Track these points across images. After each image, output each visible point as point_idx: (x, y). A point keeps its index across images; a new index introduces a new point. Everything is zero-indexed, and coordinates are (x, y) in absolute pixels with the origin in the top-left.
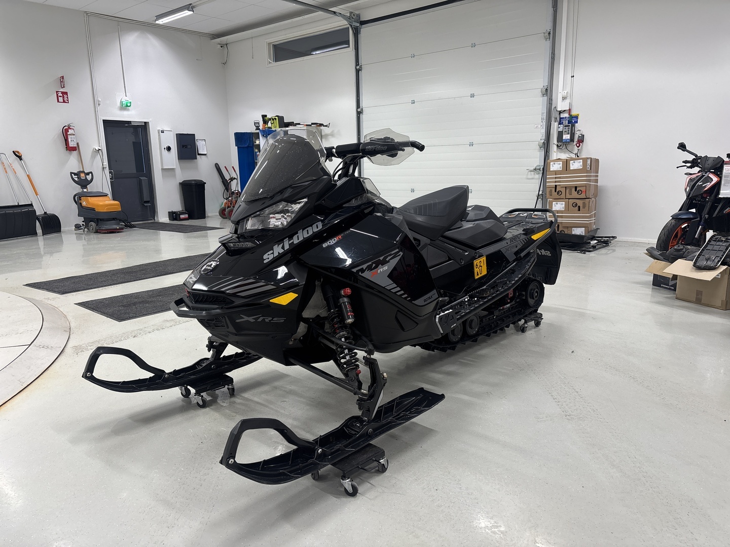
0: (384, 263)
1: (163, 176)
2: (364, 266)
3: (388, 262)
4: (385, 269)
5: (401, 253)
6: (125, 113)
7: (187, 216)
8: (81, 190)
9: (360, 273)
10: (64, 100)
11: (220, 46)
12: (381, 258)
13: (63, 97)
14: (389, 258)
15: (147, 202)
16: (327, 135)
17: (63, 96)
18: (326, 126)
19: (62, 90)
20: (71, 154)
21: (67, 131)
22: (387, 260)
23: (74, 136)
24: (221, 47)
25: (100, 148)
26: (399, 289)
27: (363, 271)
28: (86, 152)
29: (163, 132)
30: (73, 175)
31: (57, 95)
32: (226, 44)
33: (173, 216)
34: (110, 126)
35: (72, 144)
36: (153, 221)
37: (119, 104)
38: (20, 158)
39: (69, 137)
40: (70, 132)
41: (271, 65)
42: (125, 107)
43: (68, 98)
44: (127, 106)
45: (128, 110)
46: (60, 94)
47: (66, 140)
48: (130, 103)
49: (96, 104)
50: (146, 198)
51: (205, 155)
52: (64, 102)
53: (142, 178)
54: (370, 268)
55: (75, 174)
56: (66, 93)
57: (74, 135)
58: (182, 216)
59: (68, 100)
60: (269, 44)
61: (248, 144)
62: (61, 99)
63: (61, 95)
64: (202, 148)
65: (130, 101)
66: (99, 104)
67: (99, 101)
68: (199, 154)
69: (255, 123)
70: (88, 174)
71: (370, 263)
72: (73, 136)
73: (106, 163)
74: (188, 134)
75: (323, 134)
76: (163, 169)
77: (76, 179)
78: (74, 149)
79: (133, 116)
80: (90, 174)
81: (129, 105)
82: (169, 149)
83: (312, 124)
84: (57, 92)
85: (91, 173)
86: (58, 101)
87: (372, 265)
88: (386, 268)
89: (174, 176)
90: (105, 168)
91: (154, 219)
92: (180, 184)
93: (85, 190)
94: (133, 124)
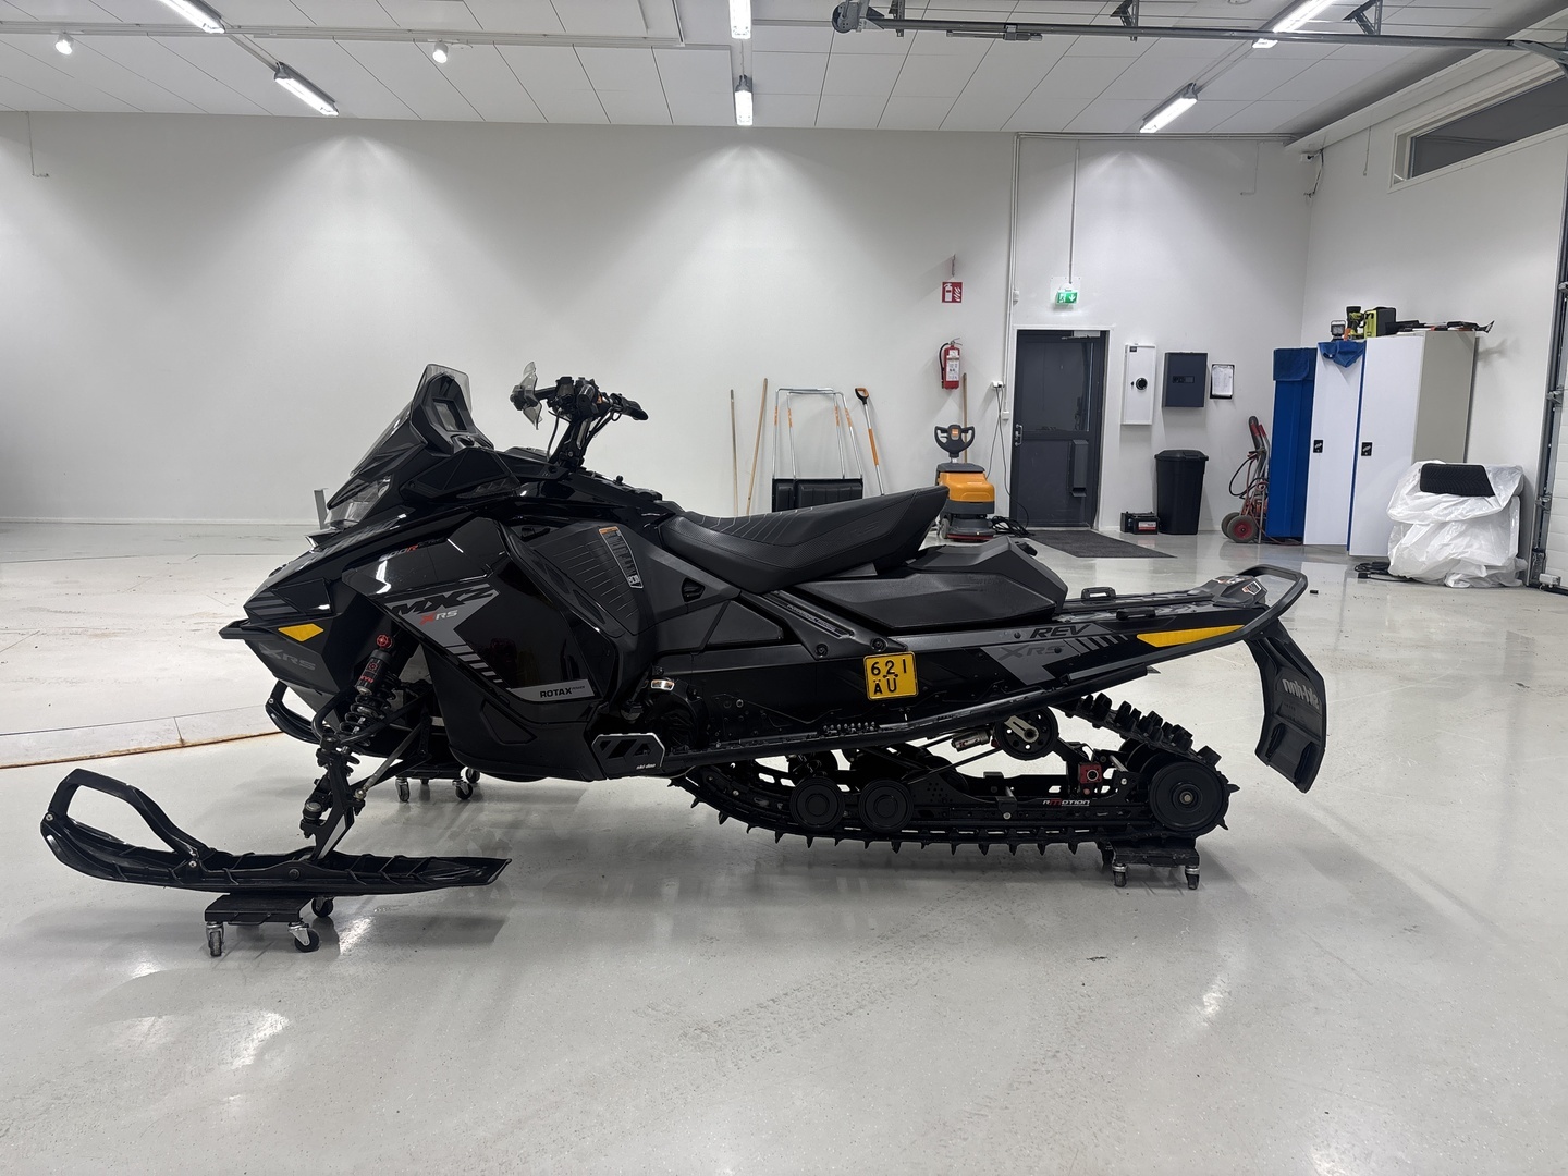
0: (451, 603)
1: (1122, 440)
2: (410, 603)
3: (461, 603)
4: (453, 615)
5: (495, 593)
6: (1064, 314)
7: (1154, 524)
8: (948, 460)
9: (400, 613)
10: (953, 297)
11: (1306, 155)
12: (447, 594)
13: (953, 292)
14: (464, 596)
15: (1082, 490)
16: (1489, 352)
17: (954, 290)
18: (1484, 329)
19: (953, 280)
20: (949, 395)
21: (947, 352)
22: (459, 599)
23: (958, 362)
24: (1309, 158)
25: (1001, 383)
26: (476, 657)
27: (406, 609)
28: (977, 391)
29: (1133, 349)
30: (939, 432)
31: (944, 289)
32: (1322, 150)
33: (1130, 523)
34: (1030, 341)
35: (950, 377)
36: (1089, 529)
37: (1053, 299)
38: (864, 400)
39: (949, 363)
40: (953, 354)
41: (1398, 186)
42: (1064, 304)
43: (961, 293)
44: (1068, 301)
45: (1071, 309)
46: (949, 288)
47: (943, 370)
48: (1076, 294)
49: (1010, 300)
50: (1079, 482)
51: (1230, 398)
52: (954, 300)
53: (1076, 442)
54: (419, 608)
55: (943, 431)
56: (959, 285)
57: (957, 359)
58: (1142, 525)
59: (960, 298)
60: (1402, 138)
61: (1304, 375)
62: (949, 296)
63: (951, 288)
64: (1221, 382)
65: (1074, 291)
66: (1015, 302)
67: (1015, 295)
68: (1212, 397)
69: (1332, 326)
70: (965, 431)
71: (422, 599)
72: (954, 362)
73: (1009, 412)
74: (1192, 354)
75: (1481, 349)
76: (1124, 426)
77: (944, 440)
78: (953, 385)
79: (1077, 321)
80: (970, 432)
81: (1072, 299)
82: (1142, 384)
83: (1450, 324)
84: (944, 283)
85: (972, 428)
86: (944, 300)
87: (425, 602)
88: (453, 613)
89: (1148, 440)
90: (1006, 420)
91: (1092, 526)
92: (1156, 457)
93: (955, 460)
94: (1076, 335)
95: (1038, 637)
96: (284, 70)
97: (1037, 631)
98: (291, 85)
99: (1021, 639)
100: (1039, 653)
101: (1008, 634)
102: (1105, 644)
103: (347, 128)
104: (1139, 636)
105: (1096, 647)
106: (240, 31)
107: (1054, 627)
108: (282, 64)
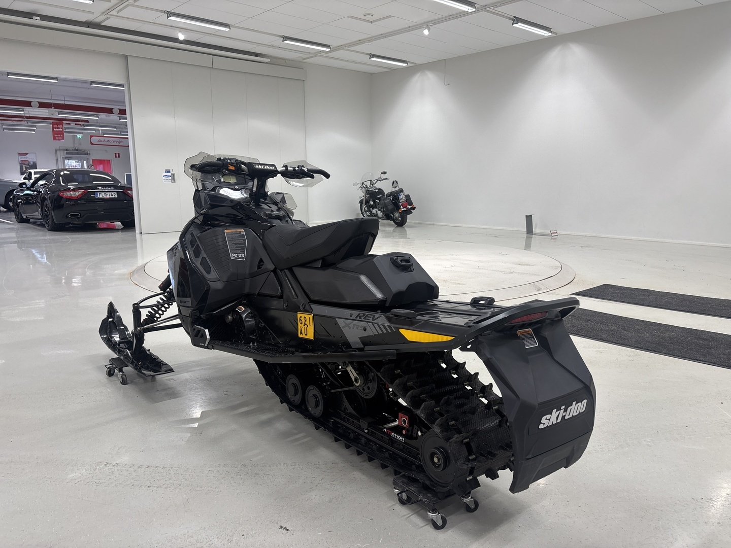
95: (358, 318)
96: (517, 20)
97: (359, 314)
98: (520, 26)
99: (352, 318)
100: (357, 328)
101: (347, 312)
102: (385, 332)
103: (558, 40)
104: (401, 331)
105: (380, 332)
106: (486, 7)
107: (367, 314)
108: (515, 17)
